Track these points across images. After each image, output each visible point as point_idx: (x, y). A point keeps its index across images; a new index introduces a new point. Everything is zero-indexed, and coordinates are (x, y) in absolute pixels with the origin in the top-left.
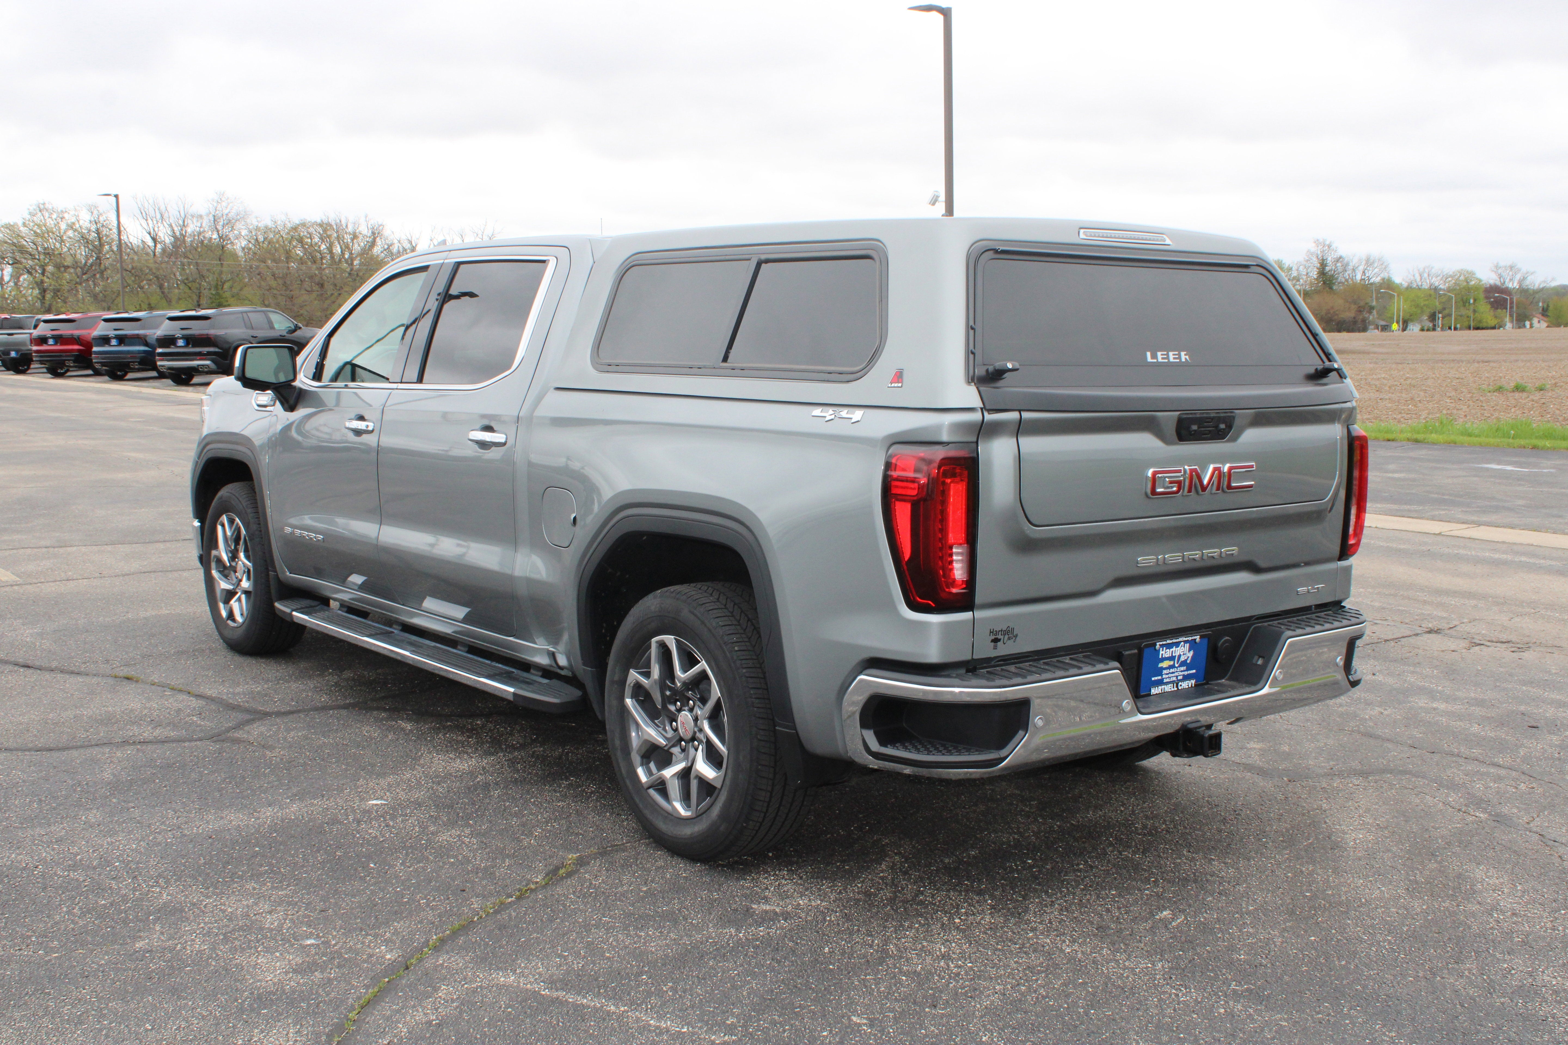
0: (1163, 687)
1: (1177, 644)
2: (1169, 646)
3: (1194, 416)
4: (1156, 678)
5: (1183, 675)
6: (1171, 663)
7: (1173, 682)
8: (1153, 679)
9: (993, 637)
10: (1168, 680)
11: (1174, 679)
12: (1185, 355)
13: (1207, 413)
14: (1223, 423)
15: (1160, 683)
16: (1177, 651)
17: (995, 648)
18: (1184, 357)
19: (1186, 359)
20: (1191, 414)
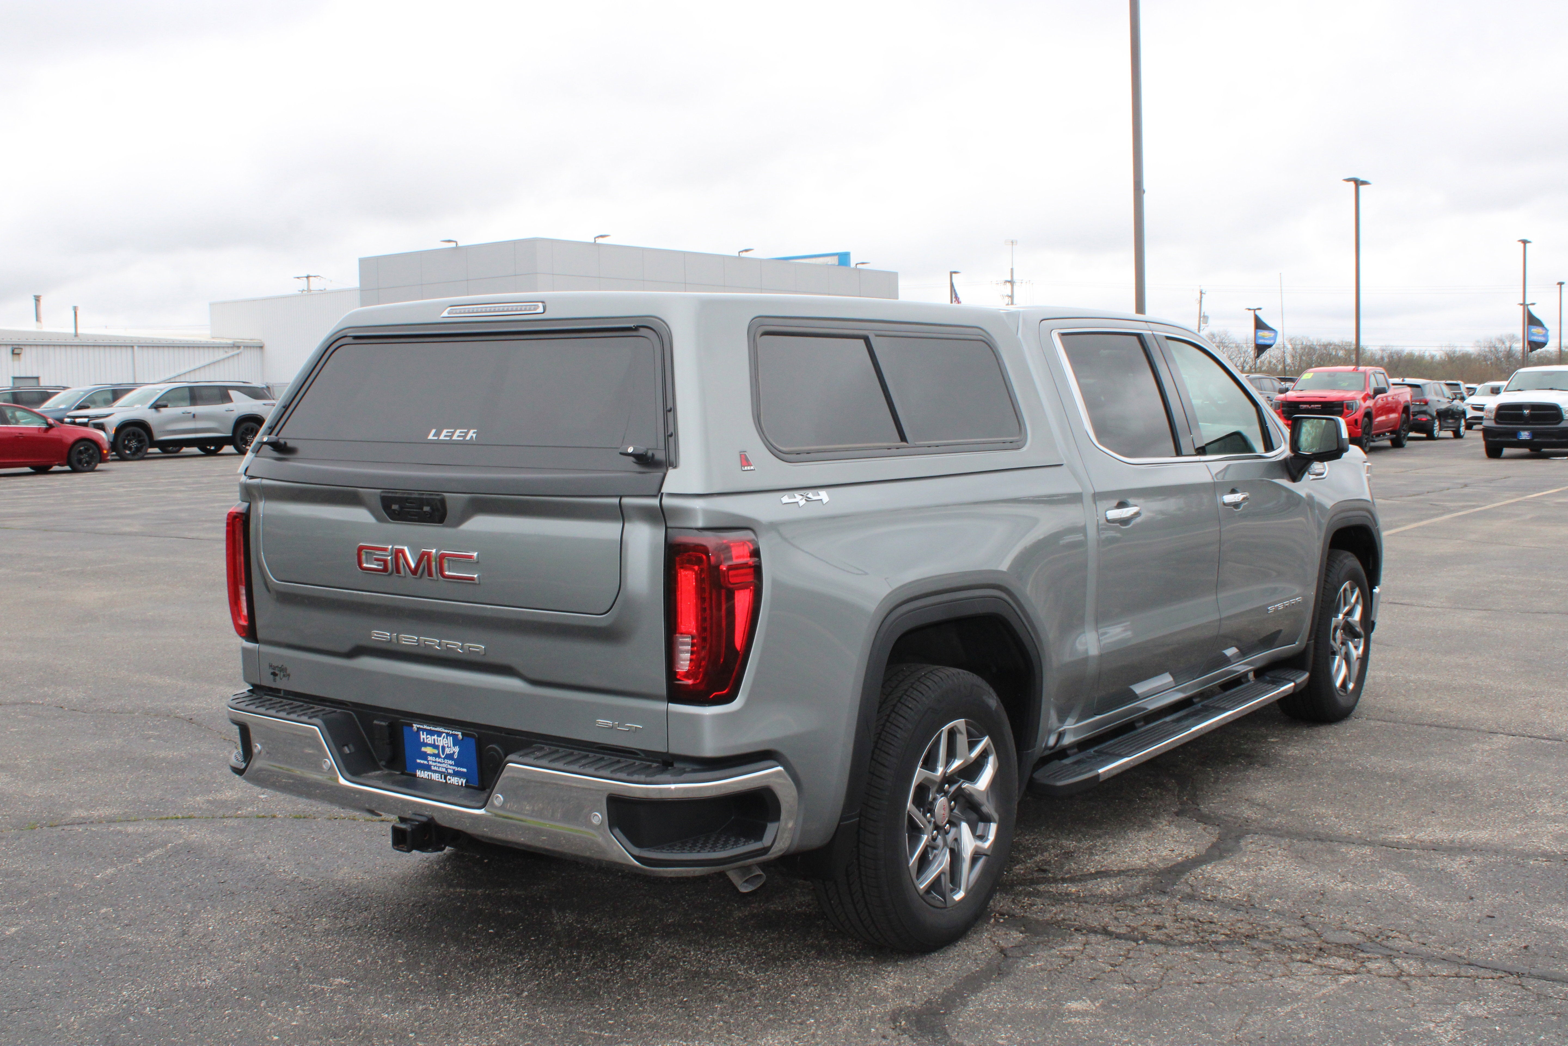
0: (430, 773)
1: (439, 734)
2: (431, 733)
3: (393, 495)
4: (422, 762)
5: (454, 770)
6: (436, 752)
7: (441, 773)
8: (418, 761)
9: (273, 671)
10: (435, 768)
11: (444, 770)
12: (474, 433)
13: (408, 493)
14: (427, 505)
15: (427, 768)
16: (442, 741)
17: (275, 680)
18: (472, 434)
19: (472, 437)
20: (393, 492)
